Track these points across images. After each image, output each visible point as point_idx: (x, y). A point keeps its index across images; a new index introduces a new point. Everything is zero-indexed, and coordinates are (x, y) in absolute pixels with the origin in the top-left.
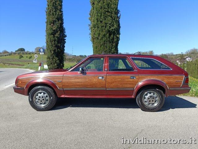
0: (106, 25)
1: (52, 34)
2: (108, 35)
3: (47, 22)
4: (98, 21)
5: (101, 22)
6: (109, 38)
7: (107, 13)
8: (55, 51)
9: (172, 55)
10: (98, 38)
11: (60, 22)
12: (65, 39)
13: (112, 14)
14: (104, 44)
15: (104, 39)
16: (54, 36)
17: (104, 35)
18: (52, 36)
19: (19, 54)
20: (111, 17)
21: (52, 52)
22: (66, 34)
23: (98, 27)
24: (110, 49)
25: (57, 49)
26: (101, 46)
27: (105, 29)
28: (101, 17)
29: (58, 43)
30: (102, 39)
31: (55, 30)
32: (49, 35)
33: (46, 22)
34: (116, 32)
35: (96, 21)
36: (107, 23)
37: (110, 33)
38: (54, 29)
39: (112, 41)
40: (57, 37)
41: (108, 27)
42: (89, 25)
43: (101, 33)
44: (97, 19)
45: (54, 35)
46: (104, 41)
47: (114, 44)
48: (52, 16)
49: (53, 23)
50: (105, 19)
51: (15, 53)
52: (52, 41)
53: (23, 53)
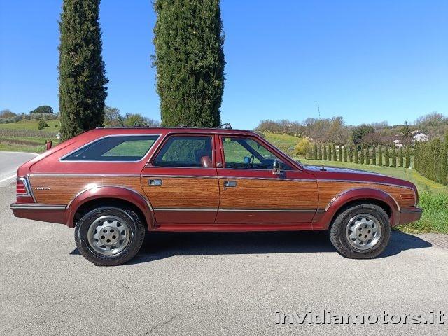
0: (188, 57)
1: (71, 75)
2: (192, 79)
3: (61, 49)
4: (169, 48)
5: (176, 49)
6: (195, 87)
7: (190, 29)
8: (77, 114)
9: (386, 127)
10: (169, 88)
11: (91, 47)
12: (107, 88)
13: (202, 32)
14: (184, 100)
15: (183, 89)
16: (76, 82)
17: (184, 81)
18: (72, 79)
19: (38, 118)
20: (201, 38)
21: (72, 117)
22: (106, 76)
23: (170, 62)
24: (196, 113)
25: (84, 111)
26: (176, 107)
27: (184, 67)
28: (175, 38)
29: (87, 96)
30: (178, 90)
31: (78, 67)
32: (64, 77)
33: (59, 48)
34: (211, 74)
35: (165, 47)
36: (189, 53)
37: (197, 75)
38: (77, 63)
39: (202, 95)
40: (83, 82)
41: (191, 63)
42: (153, 56)
43: (176, 75)
44: (167, 43)
45: (75, 77)
46: (184, 95)
47: (208, 102)
48: (73, 34)
49: (75, 50)
50: (186, 44)
51: (29, 118)
52: (71, 91)
53: (48, 118)
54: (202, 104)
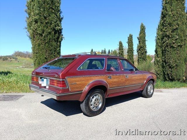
54: (57, 44)
